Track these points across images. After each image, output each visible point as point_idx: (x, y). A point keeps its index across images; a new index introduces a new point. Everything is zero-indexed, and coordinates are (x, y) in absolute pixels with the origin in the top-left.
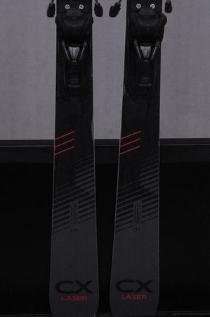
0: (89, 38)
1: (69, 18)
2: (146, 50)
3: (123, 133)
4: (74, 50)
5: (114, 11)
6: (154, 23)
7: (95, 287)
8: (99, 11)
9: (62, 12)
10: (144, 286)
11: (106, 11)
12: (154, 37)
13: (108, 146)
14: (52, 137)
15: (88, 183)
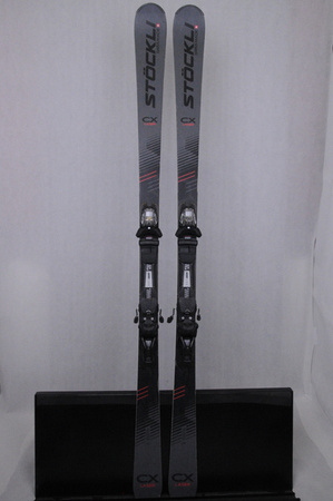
0: (156, 336)
1: (146, 326)
2: (187, 342)
3: (175, 387)
4: (148, 342)
5: (170, 320)
6: (191, 328)
7: (160, 478)
8: (162, 320)
9: (142, 322)
10: (188, 478)
11: (165, 320)
12: (192, 335)
13: (167, 394)
14: (136, 389)
15: (156, 416)
